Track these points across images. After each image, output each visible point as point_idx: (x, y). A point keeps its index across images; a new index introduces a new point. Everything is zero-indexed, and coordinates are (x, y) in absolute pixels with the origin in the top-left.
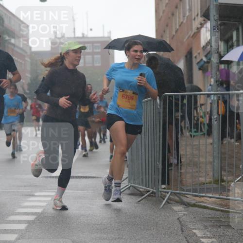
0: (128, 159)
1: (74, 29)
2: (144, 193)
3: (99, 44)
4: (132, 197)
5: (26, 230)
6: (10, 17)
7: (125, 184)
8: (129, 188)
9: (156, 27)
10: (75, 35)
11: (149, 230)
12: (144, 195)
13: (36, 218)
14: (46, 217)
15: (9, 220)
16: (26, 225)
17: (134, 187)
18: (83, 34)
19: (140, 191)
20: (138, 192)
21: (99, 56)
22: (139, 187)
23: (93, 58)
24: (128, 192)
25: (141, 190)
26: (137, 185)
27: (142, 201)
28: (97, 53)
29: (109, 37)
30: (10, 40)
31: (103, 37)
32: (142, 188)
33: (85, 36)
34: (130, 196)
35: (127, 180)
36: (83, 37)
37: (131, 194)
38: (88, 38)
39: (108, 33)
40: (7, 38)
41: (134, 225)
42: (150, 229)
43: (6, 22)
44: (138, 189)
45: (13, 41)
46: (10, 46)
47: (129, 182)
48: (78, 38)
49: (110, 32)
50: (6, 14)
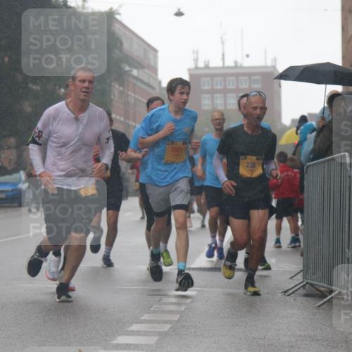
1: (223, 55)
2: (326, 294)
3: (258, 77)
4: (309, 299)
5: (156, 344)
6: (131, 39)
7: (299, 280)
8: (304, 287)
9: (343, 51)
10: (224, 64)
11: (335, 348)
12: (326, 296)
13: (170, 328)
14: (184, 326)
15: (132, 331)
16: (157, 338)
17: (312, 285)
18: (236, 62)
19: (320, 291)
20: (318, 292)
22: (318, 285)
24: (302, 291)
25: (322, 289)
26: (315, 283)
27: (323, 306)
29: (274, 67)
30: (131, 71)
31: (266, 67)
32: (324, 287)
33: (239, 65)
34: (305, 298)
35: (301, 274)
36: (236, 67)
37: (307, 295)
38: (242, 67)
39: (272, 60)
40: (127, 68)
41: (313, 340)
42: (337, 347)
43: (126, 46)
44: (317, 287)
45: (135, 72)
46: (131, 79)
47: (304, 277)
48: (228, 67)
49: (275, 60)
50: (125, 34)
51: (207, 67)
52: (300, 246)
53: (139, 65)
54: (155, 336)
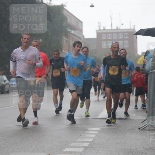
0: (147, 107)
1: (112, 24)
3: (127, 34)
5: (83, 152)
6: (71, 17)
8: (148, 126)
10: (112, 28)
13: (89, 145)
14: (95, 144)
15: (72, 146)
16: (83, 149)
18: (117, 27)
21: (127, 41)
23: (124, 42)
28: (126, 39)
29: (134, 29)
30: (71, 31)
31: (130, 29)
33: (118, 28)
36: (117, 29)
38: (120, 29)
39: (133, 26)
40: (69, 30)
41: (152, 150)
43: (69, 20)
45: (73, 32)
46: (71, 35)
48: (114, 30)
50: (68, 15)
51: (104, 29)
52: (146, 108)
53: (74, 29)
54: (82, 148)
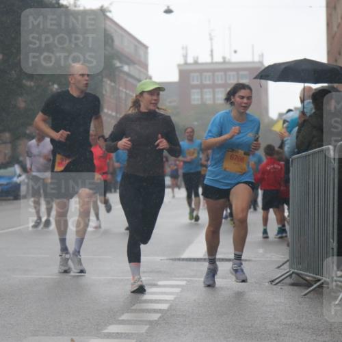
1: (212, 51)
2: (313, 283)
3: (246, 73)
4: (295, 288)
5: (147, 333)
6: (122, 36)
7: (285, 270)
8: (291, 275)
9: (328, 47)
10: (212, 59)
12: (312, 285)
13: (160, 317)
14: (174, 315)
15: (123, 320)
16: (148, 327)
17: (298, 274)
18: (224, 58)
19: (306, 280)
20: (304, 282)
22: (301, 274)
24: (289, 281)
25: (308, 278)
26: (301, 272)
27: (308, 295)
29: (261, 63)
30: (122, 67)
31: (253, 62)
32: (309, 276)
33: (227, 60)
34: (292, 287)
35: (288, 263)
36: (224, 62)
37: (293, 285)
38: (230, 63)
39: (260, 56)
40: (118, 64)
41: (298, 328)
42: (322, 334)
43: (117, 42)
44: (304, 276)
45: (126, 68)
46: (122, 75)
47: (291, 267)
48: (216, 63)
49: (262, 55)
50: (116, 31)
51: (196, 63)
52: (286, 236)
53: (130, 61)
54: (146, 325)
